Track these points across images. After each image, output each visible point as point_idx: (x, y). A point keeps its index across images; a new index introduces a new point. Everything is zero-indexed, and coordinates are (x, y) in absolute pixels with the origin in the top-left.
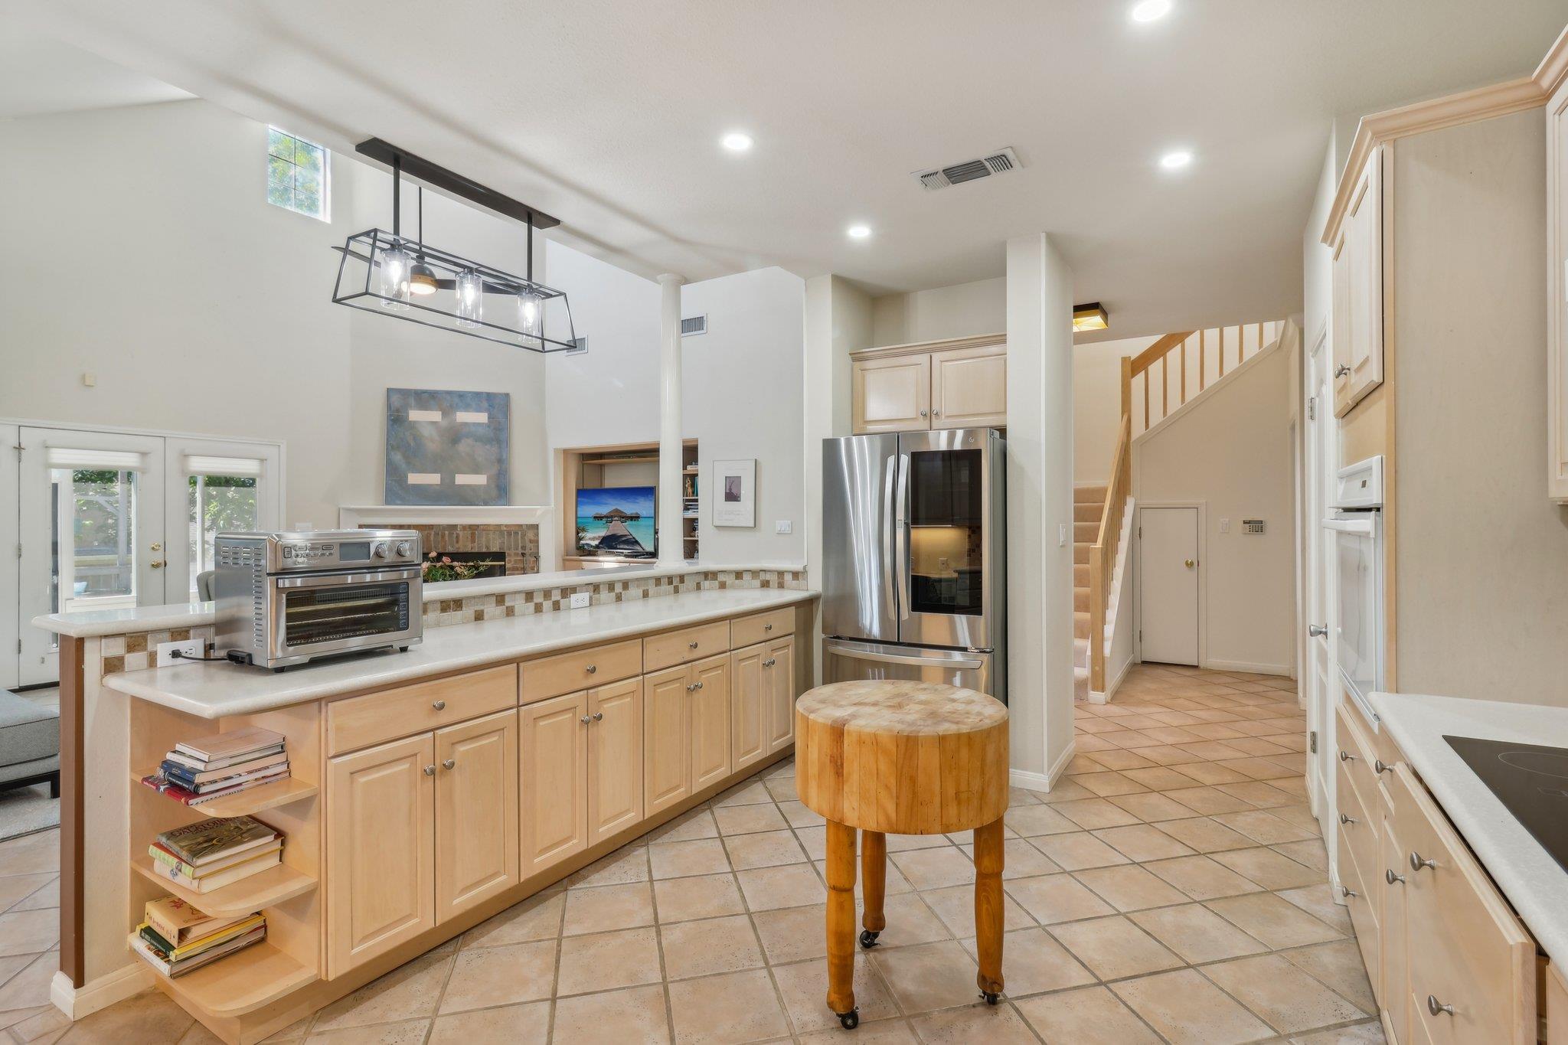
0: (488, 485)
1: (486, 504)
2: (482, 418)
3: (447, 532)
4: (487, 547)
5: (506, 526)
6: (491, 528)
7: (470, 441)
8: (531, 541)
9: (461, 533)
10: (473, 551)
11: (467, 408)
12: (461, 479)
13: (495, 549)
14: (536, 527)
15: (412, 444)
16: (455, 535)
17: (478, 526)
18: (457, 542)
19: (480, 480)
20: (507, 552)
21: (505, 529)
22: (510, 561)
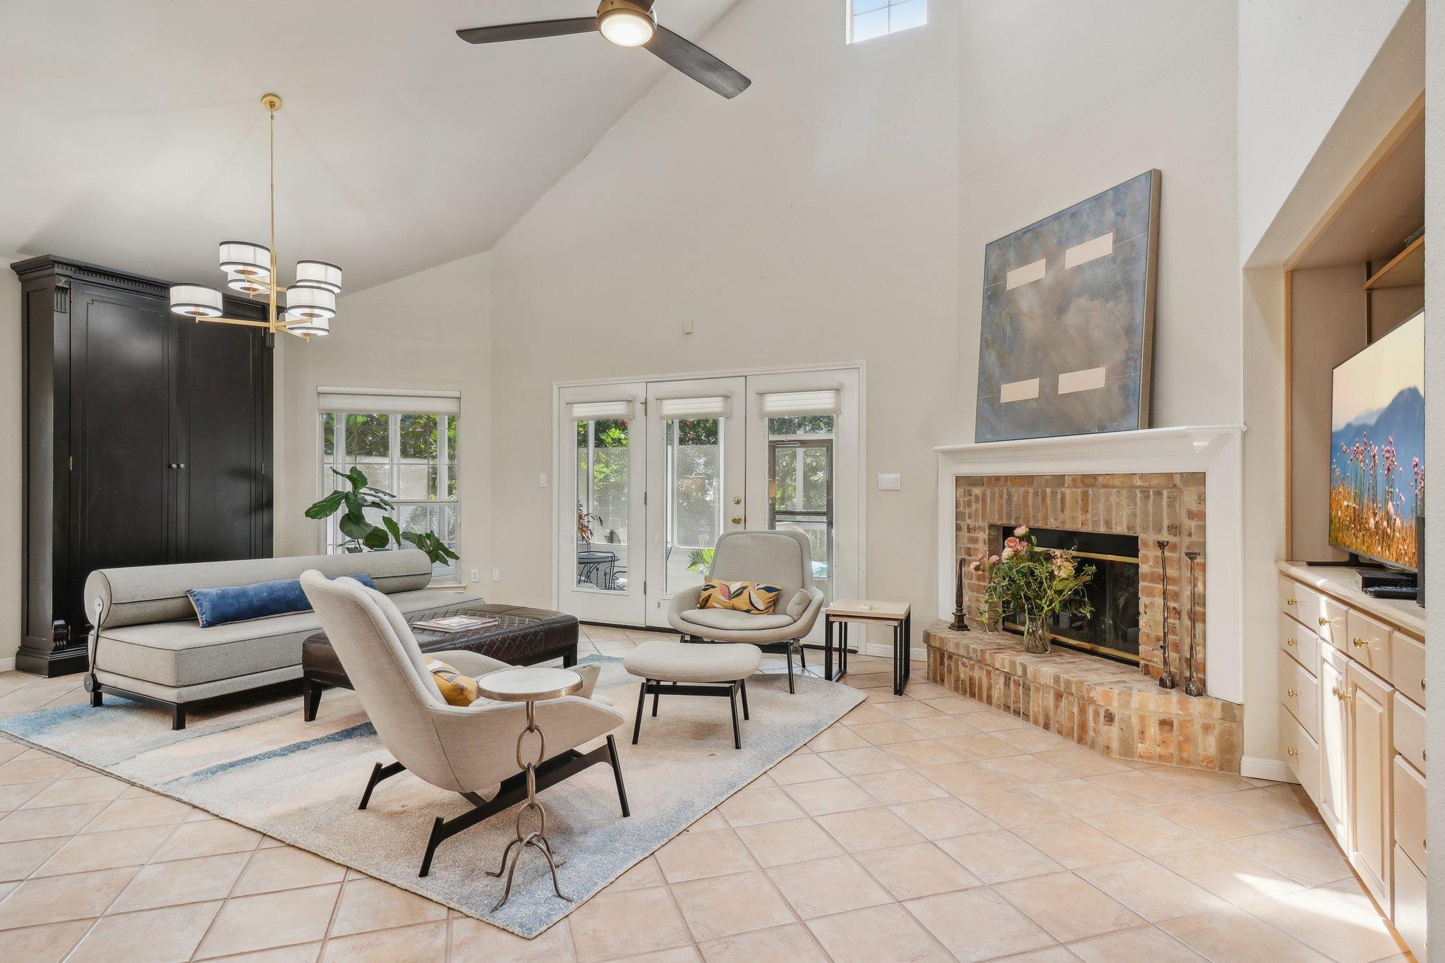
0: (1108, 388)
1: (1102, 429)
2: (1102, 246)
3: (1048, 490)
4: (1108, 523)
5: (1142, 476)
6: (1116, 482)
7: (1083, 302)
8: (1191, 515)
9: (1068, 492)
10: (1084, 529)
11: (1082, 235)
12: (1069, 383)
13: (1120, 529)
14: (1198, 479)
15: (1008, 329)
16: (1059, 496)
17: (1094, 477)
18: (1062, 510)
19: (1092, 379)
20: (1142, 537)
21: (1139, 483)
22: (1146, 559)
